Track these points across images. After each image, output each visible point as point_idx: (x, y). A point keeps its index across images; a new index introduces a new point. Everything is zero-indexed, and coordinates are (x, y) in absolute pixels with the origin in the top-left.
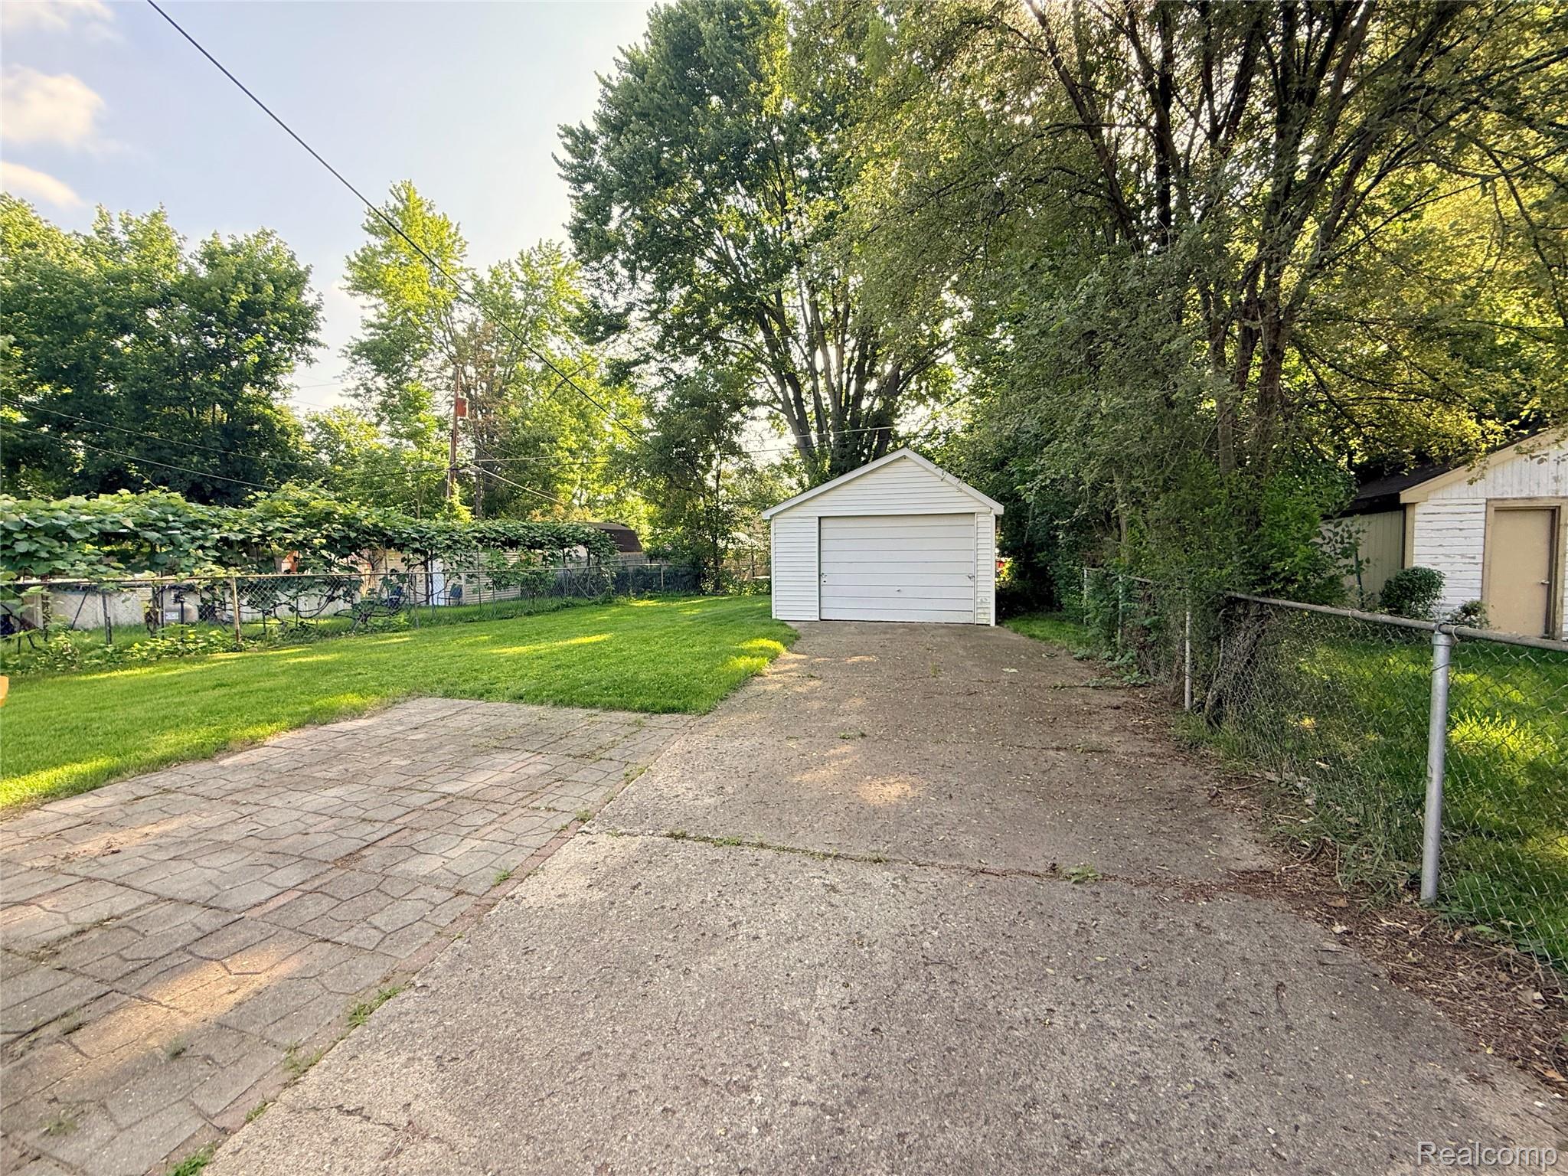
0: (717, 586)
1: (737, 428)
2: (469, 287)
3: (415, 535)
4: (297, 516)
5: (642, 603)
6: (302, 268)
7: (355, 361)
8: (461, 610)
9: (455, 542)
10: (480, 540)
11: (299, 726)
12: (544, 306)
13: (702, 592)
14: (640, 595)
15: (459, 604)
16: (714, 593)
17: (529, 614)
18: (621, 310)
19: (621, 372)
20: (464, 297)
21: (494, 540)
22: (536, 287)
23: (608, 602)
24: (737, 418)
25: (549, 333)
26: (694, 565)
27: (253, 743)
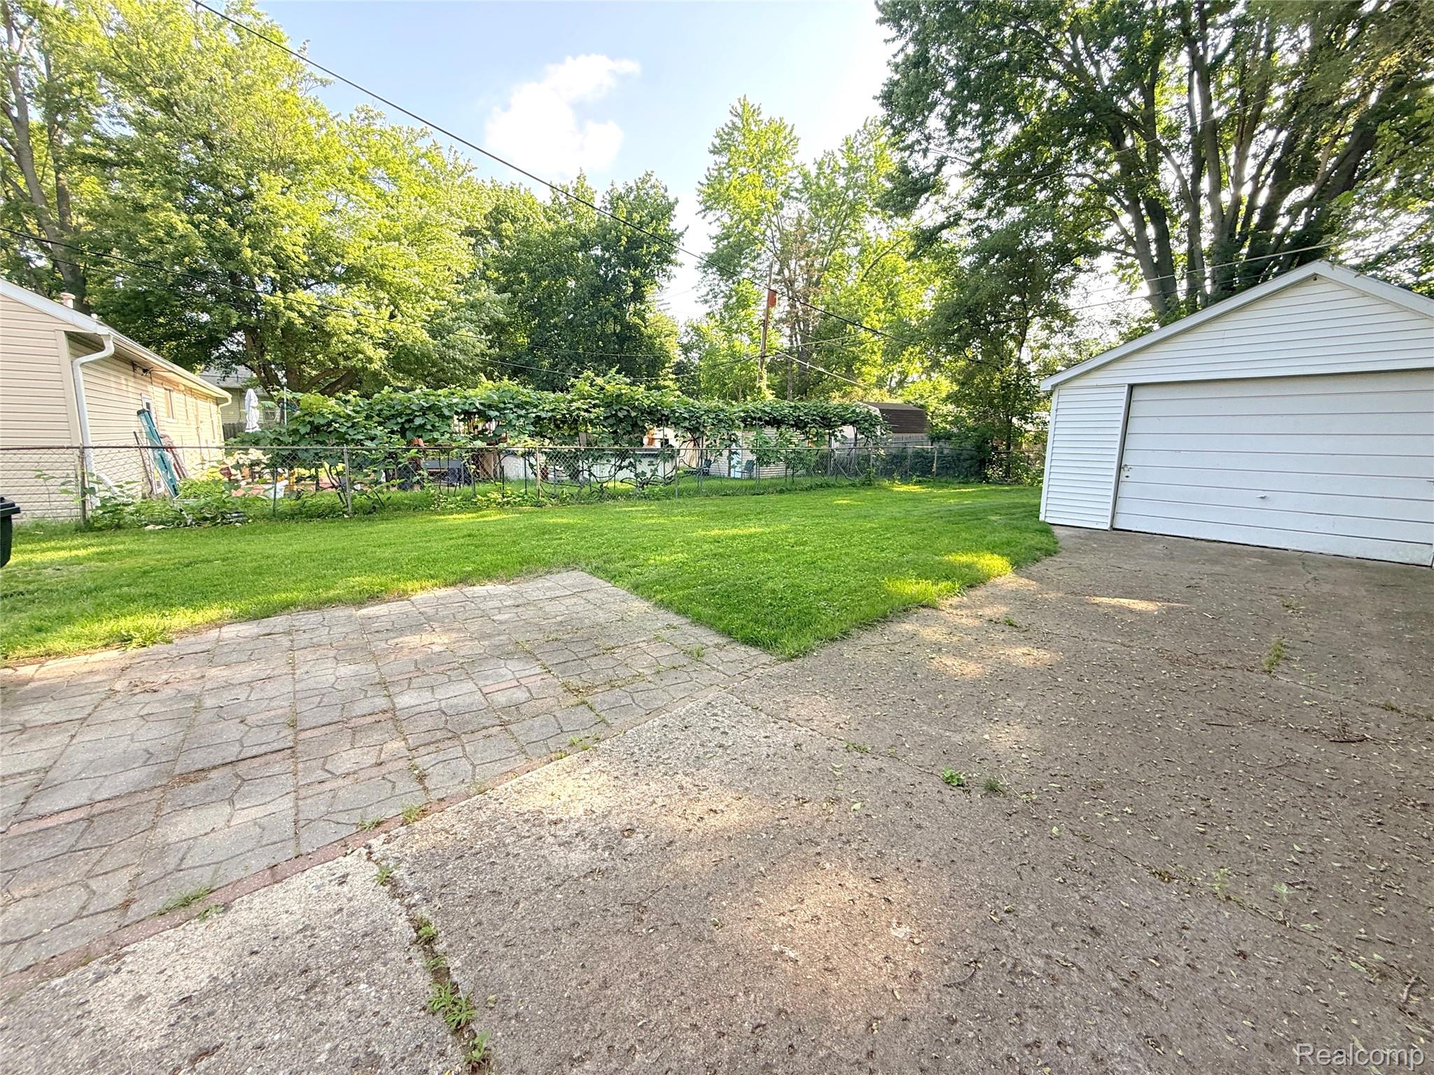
0: (1007, 472)
1: (1066, 283)
2: (798, 184)
3: (686, 415)
4: (597, 398)
5: (904, 488)
6: (672, 200)
7: (705, 272)
8: (752, 483)
9: (720, 421)
10: (744, 420)
11: (454, 584)
12: (864, 187)
13: (986, 479)
14: (905, 479)
15: (751, 478)
16: (1001, 481)
17: (781, 492)
18: (932, 170)
19: (927, 239)
20: (794, 194)
21: (760, 419)
22: (857, 169)
23: (868, 484)
24: (1067, 271)
25: (867, 215)
26: (979, 448)
27: (403, 596)
